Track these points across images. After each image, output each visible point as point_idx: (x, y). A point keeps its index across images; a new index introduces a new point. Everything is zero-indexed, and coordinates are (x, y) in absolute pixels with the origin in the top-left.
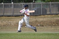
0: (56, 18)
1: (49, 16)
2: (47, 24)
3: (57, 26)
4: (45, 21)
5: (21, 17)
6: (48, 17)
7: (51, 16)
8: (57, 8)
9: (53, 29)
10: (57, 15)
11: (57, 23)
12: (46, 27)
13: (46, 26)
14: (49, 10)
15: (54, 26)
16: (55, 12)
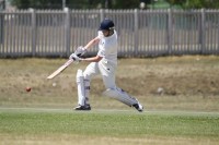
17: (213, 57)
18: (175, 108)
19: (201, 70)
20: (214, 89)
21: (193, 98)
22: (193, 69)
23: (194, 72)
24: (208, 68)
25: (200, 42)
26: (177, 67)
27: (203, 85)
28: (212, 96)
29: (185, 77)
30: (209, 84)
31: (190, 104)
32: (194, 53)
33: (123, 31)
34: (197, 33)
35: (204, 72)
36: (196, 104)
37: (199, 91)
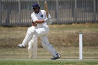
17: (63, 25)
18: (43, 55)
19: (57, 33)
20: (64, 44)
22: (52, 33)
23: (53, 34)
24: (60, 32)
25: (56, 17)
27: (58, 42)
28: (63, 48)
30: (61, 41)
33: (12, 12)
35: (58, 34)
37: (56, 45)
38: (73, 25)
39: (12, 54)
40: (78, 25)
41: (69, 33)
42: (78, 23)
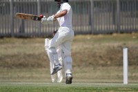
0: (107, 44)
1: (88, 37)
2: (81, 61)
3: (111, 65)
4: (78, 50)
5: (8, 39)
6: (84, 41)
7: (94, 36)
8: (111, 14)
9: (99, 73)
10: (111, 33)
11: (111, 59)
12: (78, 70)
13: (79, 66)
14: (88, 21)
15: (103, 65)
16: (103, 27)
17: (100, 36)
19: (91, 47)
20: (102, 62)
21: (85, 69)
24: (96, 45)
25: (90, 24)
26: (72, 45)
27: (92, 59)
28: (100, 68)
29: (79, 53)
30: (97, 58)
31: (83, 74)
32: (86, 33)
34: (88, 17)
35: (93, 49)
36: (88, 74)
37: (90, 64)
38: (115, 35)
39: (28, 76)
40: (122, 35)
41: (109, 47)
42: (122, 32)
